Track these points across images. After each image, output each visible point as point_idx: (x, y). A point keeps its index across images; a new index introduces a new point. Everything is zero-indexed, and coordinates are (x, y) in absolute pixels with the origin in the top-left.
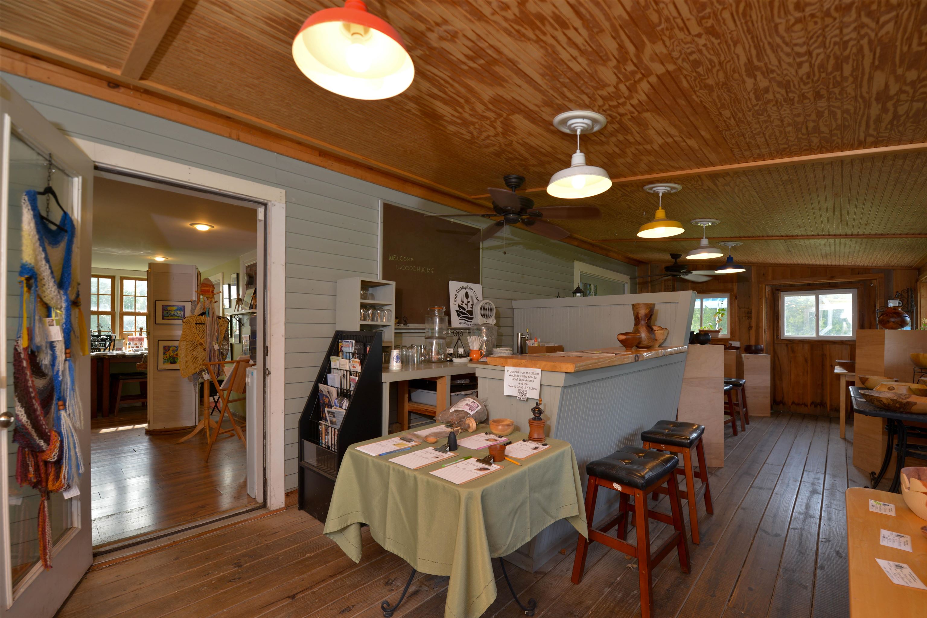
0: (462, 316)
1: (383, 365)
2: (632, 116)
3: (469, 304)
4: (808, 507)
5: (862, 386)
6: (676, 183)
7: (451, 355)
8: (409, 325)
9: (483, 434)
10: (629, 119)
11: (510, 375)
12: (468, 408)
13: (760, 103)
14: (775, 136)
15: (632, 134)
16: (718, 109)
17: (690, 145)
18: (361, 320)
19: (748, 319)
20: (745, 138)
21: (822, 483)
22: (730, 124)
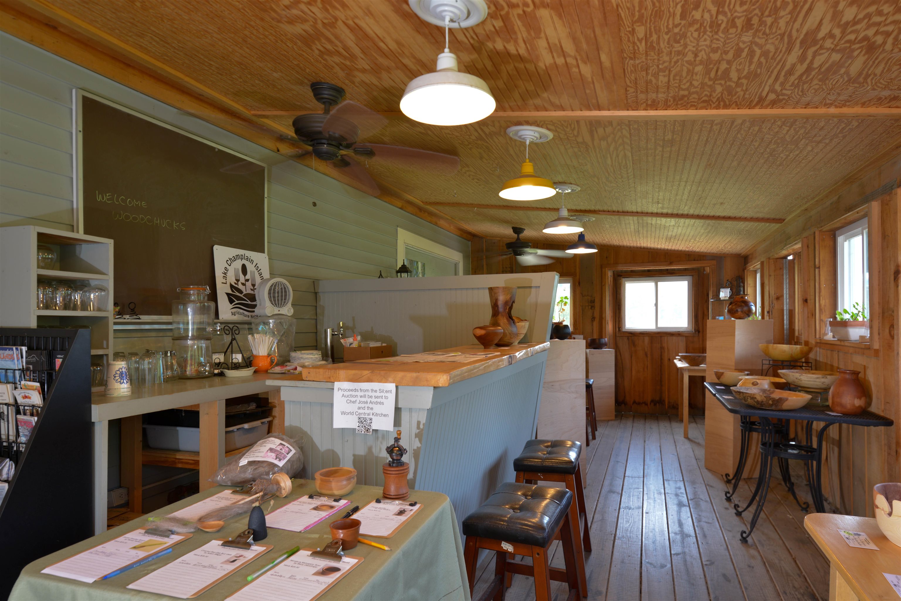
0: (237, 302)
1: (94, 390)
2: (524, 11)
3: (249, 284)
4: (681, 524)
5: (716, 381)
6: (548, 129)
7: (218, 365)
8: (141, 317)
9: (305, 498)
10: (519, 15)
11: (343, 395)
12: (273, 455)
13: (683, 22)
14: (681, 76)
15: (516, 41)
16: (633, 23)
17: (582, 72)
18: (38, 307)
19: (591, 308)
20: (647, 74)
21: (684, 492)
22: (638, 48)
